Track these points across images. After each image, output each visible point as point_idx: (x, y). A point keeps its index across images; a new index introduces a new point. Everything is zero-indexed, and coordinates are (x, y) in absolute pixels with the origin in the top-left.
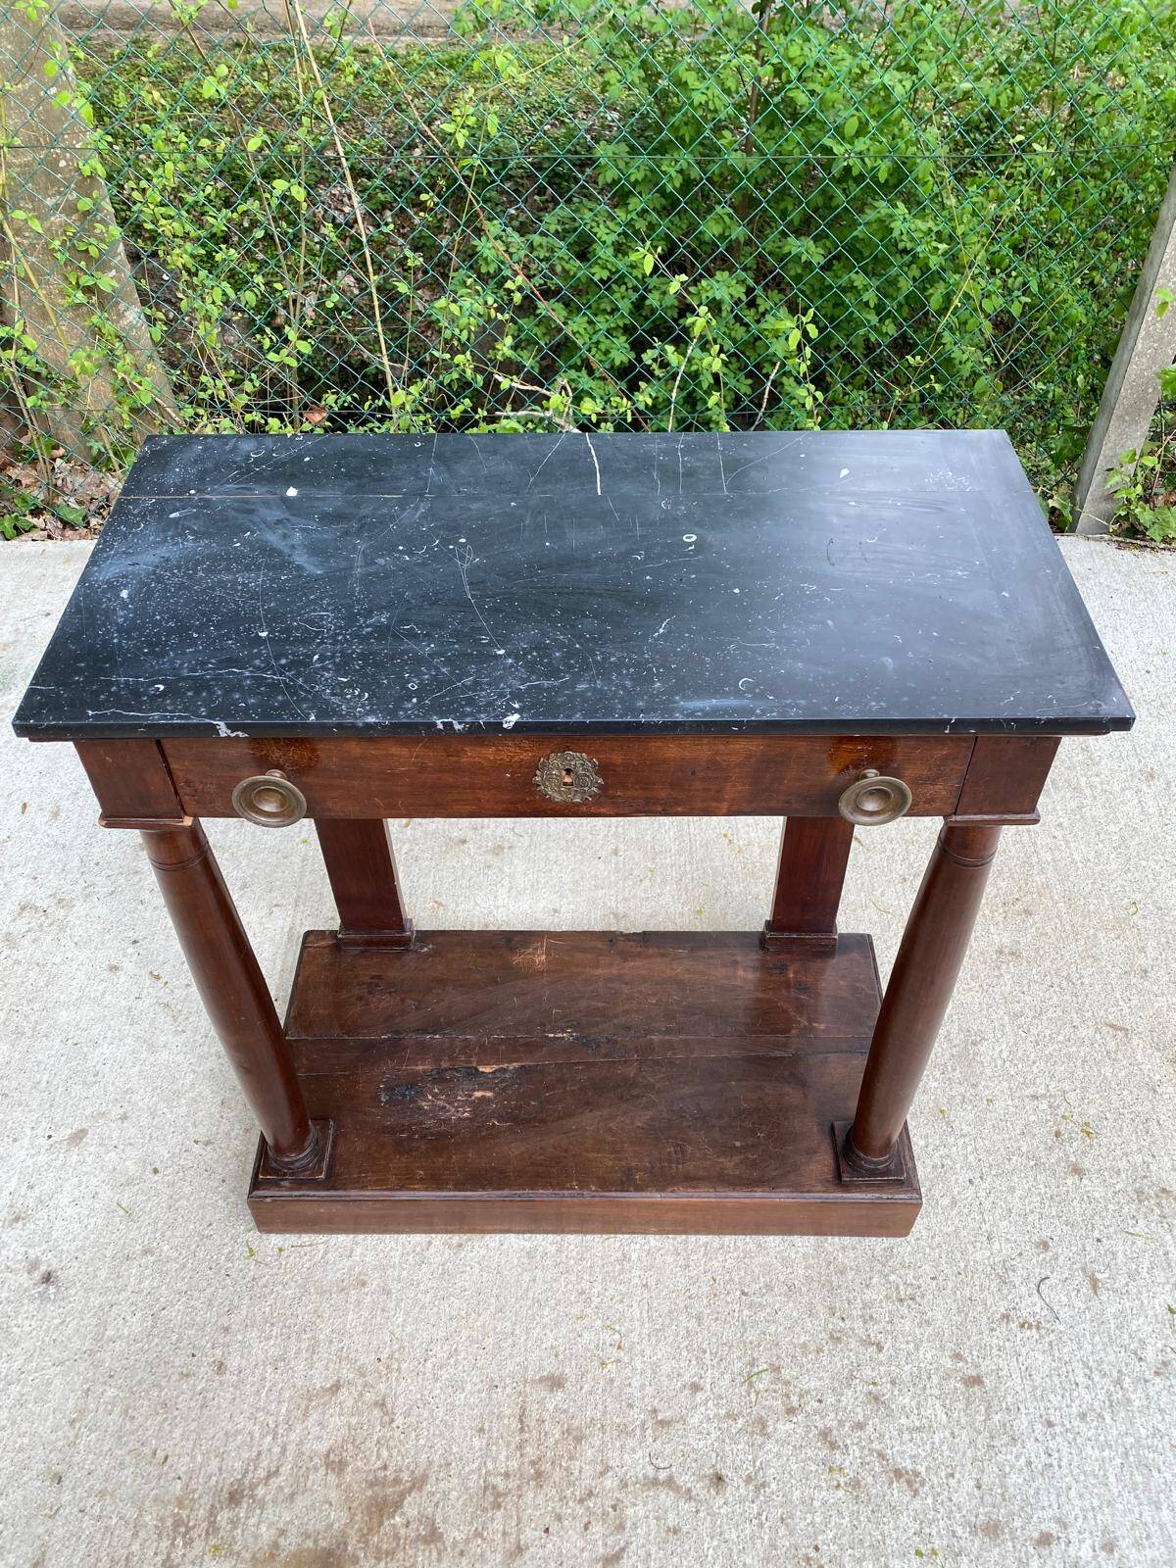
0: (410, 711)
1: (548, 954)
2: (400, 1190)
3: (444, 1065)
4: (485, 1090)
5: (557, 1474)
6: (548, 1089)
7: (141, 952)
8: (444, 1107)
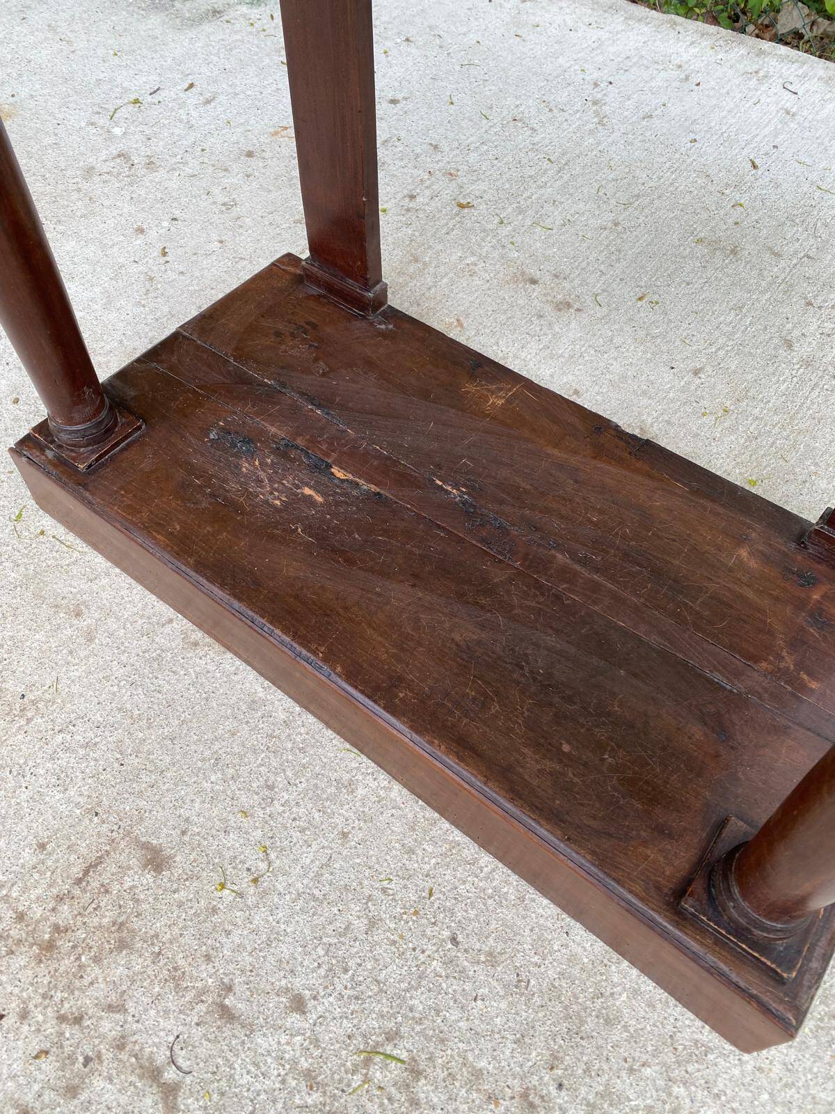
1: (509, 401)
3: (300, 442)
4: (318, 492)
5: (67, 963)
6: (385, 532)
7: (172, 229)
8: (262, 481)
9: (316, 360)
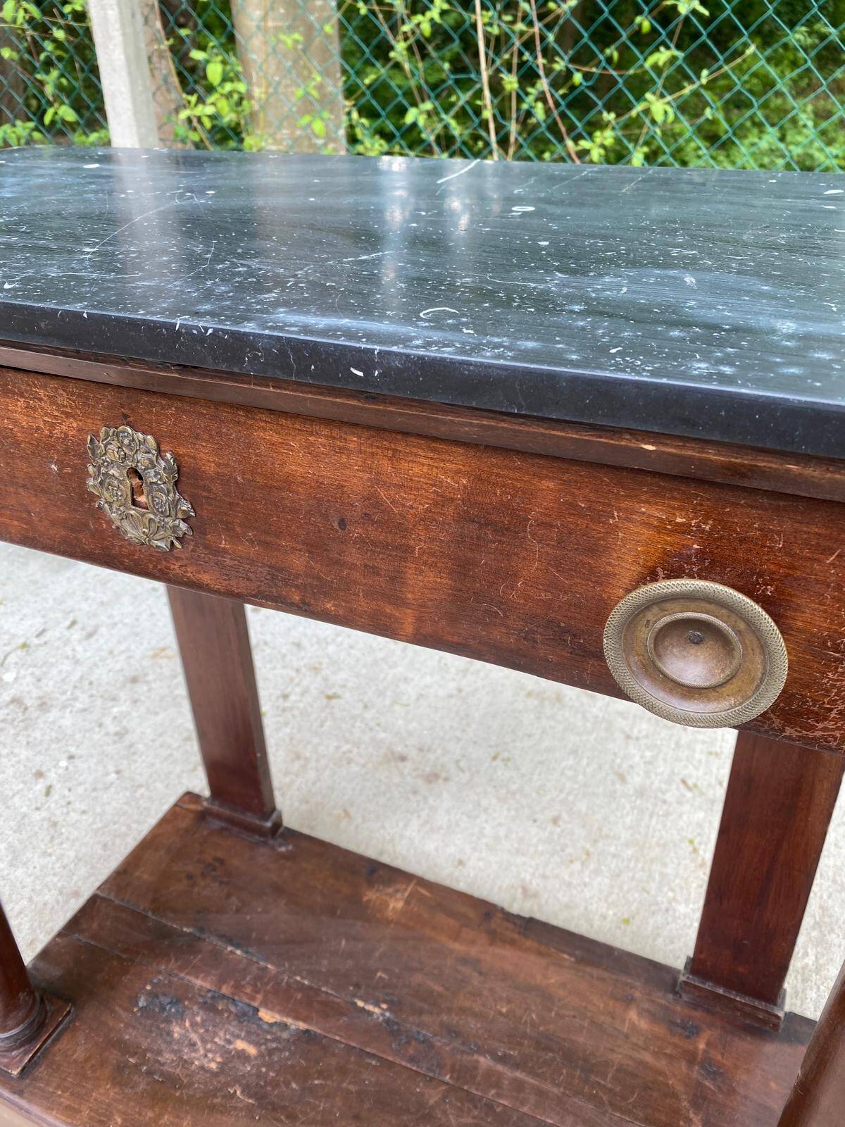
1: (407, 902)
3: (225, 990)
4: (250, 1042)
6: (320, 1074)
7: (71, 768)
8: (194, 1044)
9: (229, 896)
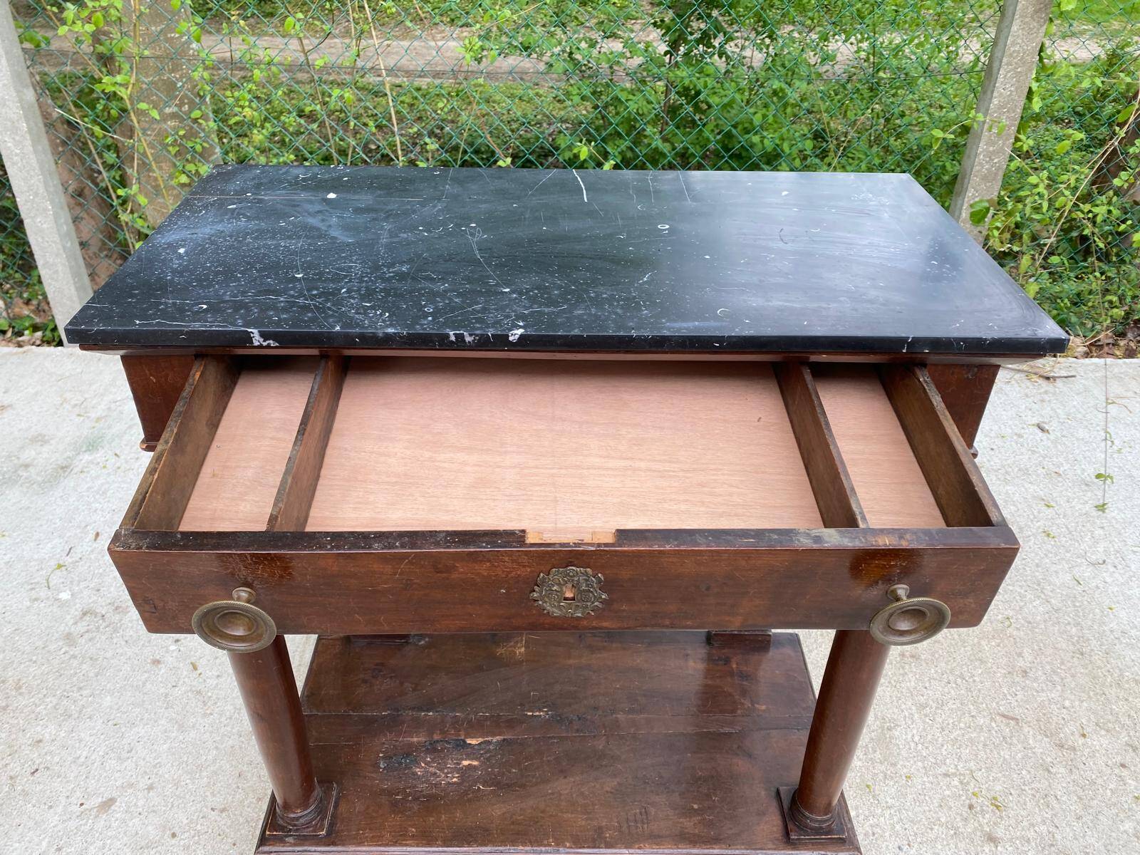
0: (426, 326)
1: (527, 647)
2: (391, 845)
3: (436, 737)
4: (472, 759)
6: (527, 759)
8: (435, 774)
9: (402, 684)
